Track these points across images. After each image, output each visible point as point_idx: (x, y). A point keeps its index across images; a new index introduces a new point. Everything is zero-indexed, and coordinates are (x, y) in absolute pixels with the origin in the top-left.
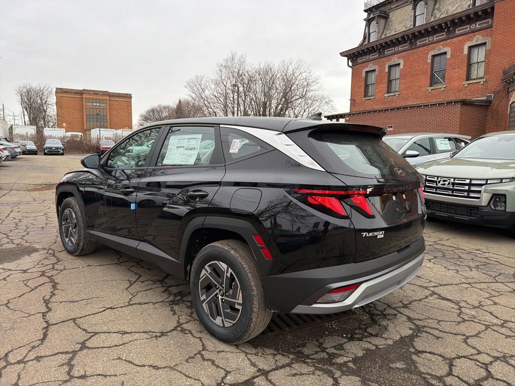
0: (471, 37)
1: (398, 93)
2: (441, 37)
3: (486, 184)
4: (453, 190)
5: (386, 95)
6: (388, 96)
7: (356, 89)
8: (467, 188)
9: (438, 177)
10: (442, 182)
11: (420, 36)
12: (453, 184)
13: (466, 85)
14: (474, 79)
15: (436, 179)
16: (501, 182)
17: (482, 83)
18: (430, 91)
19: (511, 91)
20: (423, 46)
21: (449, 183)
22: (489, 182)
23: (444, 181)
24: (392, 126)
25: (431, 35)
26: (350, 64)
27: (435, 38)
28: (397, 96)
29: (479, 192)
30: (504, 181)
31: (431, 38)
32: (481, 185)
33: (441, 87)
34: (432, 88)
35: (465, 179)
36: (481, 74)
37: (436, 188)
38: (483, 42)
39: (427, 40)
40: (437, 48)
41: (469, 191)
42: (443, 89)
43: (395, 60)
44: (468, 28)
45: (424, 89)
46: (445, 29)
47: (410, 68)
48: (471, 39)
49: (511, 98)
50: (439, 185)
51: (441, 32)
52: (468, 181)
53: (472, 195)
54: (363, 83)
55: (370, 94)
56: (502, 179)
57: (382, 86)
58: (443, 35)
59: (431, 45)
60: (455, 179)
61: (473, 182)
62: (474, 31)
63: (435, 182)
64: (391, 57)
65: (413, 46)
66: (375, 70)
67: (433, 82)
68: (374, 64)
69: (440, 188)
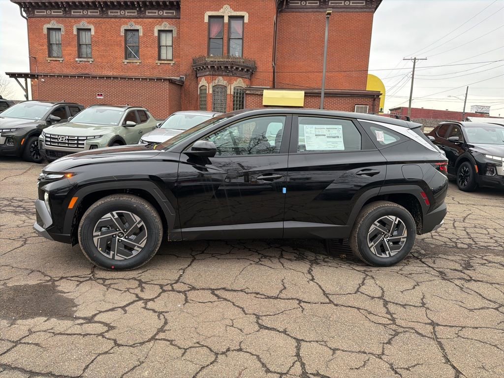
0: (160, 22)
1: (92, 60)
2: (133, 14)
3: (87, 139)
4: (68, 144)
5: (77, 59)
6: (80, 61)
7: (35, 45)
8: (76, 142)
9: (58, 136)
10: (61, 139)
11: (111, 7)
12: (68, 140)
13: (159, 64)
14: (164, 60)
15: (57, 137)
16: (95, 138)
17: (172, 65)
18: (126, 63)
19: (200, 77)
20: (115, 17)
21: (66, 139)
22: (88, 138)
23: (62, 138)
24: (102, 95)
25: (123, 10)
26: (24, 14)
27: (127, 13)
28: (91, 62)
29: (83, 144)
30: (96, 137)
31: (122, 12)
32: (84, 140)
33: (137, 61)
34: (127, 61)
35: (74, 137)
36: (170, 57)
37: (58, 143)
38: (170, 29)
39: (120, 13)
40: (129, 24)
41: (78, 144)
42: (138, 64)
43: (84, 24)
44: (156, 13)
45: (119, 61)
46: (137, 7)
47: (103, 36)
48: (160, 24)
49: (200, 82)
50: (60, 141)
51: (132, 9)
52: (76, 138)
53: (79, 146)
54: (46, 40)
55: (55, 54)
56: (95, 136)
57: (71, 48)
58: (134, 13)
59: (123, 19)
60: (69, 136)
61: (80, 138)
62: (162, 18)
63: (57, 139)
64: (79, 19)
65: (103, 14)
66: (60, 29)
67: (128, 55)
68: (58, 22)
69: (60, 143)
